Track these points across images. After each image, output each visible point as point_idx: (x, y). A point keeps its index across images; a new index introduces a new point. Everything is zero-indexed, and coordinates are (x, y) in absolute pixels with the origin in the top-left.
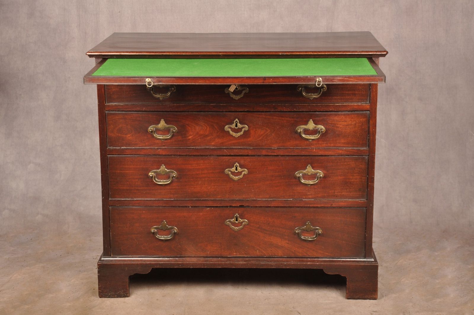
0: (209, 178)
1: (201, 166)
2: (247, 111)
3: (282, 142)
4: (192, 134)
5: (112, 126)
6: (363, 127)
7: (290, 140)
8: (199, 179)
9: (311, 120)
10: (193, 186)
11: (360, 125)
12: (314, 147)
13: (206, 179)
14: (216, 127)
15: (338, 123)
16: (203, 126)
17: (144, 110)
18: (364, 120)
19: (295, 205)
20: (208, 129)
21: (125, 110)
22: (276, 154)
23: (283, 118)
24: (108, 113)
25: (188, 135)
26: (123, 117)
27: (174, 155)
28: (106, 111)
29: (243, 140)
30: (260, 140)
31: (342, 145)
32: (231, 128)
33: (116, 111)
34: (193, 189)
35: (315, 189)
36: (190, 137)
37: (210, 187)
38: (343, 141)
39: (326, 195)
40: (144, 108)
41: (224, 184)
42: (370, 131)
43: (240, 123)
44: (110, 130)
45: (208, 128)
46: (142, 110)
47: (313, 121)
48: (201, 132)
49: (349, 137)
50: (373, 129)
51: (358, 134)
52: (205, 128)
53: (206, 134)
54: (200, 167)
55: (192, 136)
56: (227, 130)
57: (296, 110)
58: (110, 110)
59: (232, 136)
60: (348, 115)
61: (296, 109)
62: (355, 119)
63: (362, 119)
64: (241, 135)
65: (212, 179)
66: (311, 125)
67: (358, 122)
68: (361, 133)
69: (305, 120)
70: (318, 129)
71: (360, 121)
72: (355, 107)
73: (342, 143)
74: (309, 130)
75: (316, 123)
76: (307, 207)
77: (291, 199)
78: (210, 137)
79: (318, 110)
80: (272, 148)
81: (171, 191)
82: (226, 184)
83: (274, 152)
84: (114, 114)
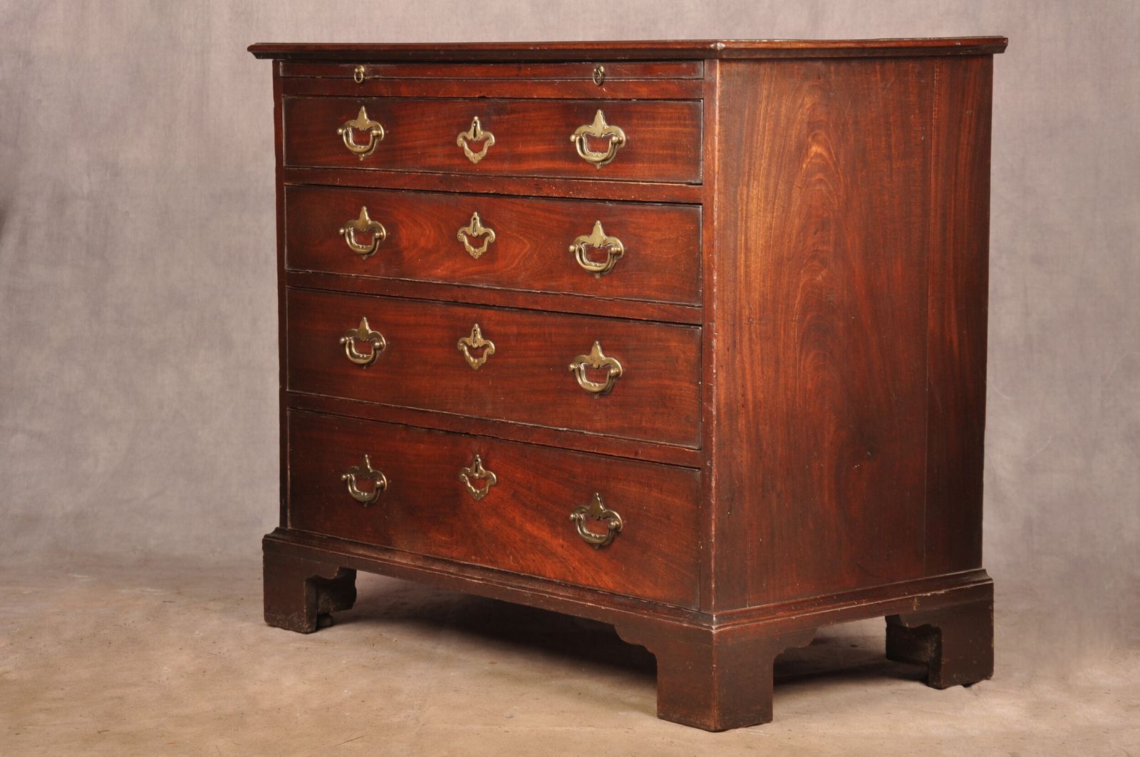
2: (494, 193)
4: (408, 243)
6: (691, 248)
7: (564, 272)
9: (599, 222)
11: (686, 242)
14: (443, 230)
15: (647, 234)
16: (425, 226)
17: (337, 183)
18: (692, 228)
19: (572, 445)
20: (432, 235)
21: (311, 183)
22: (540, 308)
23: (552, 216)
25: (401, 246)
27: (380, 295)
29: (486, 267)
30: (515, 269)
31: (653, 293)
32: (466, 234)
34: (408, 383)
35: (606, 406)
36: (405, 251)
37: (434, 381)
38: (654, 282)
39: (626, 425)
40: (338, 179)
41: (457, 377)
43: (481, 222)
45: (432, 231)
46: (335, 183)
47: (602, 224)
48: (423, 241)
49: (666, 271)
51: (683, 266)
52: (428, 232)
53: (430, 247)
55: (407, 249)
56: (462, 240)
57: (574, 196)
59: (469, 254)
60: (664, 212)
61: (574, 193)
62: (676, 225)
63: (689, 226)
64: (483, 255)
66: (598, 236)
67: (681, 233)
68: (688, 264)
69: (587, 222)
70: (612, 247)
71: (686, 230)
72: (675, 193)
73: (654, 286)
74: (596, 248)
75: (607, 231)
76: (594, 453)
77: (565, 429)
78: (435, 255)
79: (610, 197)
80: (533, 291)
81: (376, 383)
82: (460, 377)
83: (537, 303)
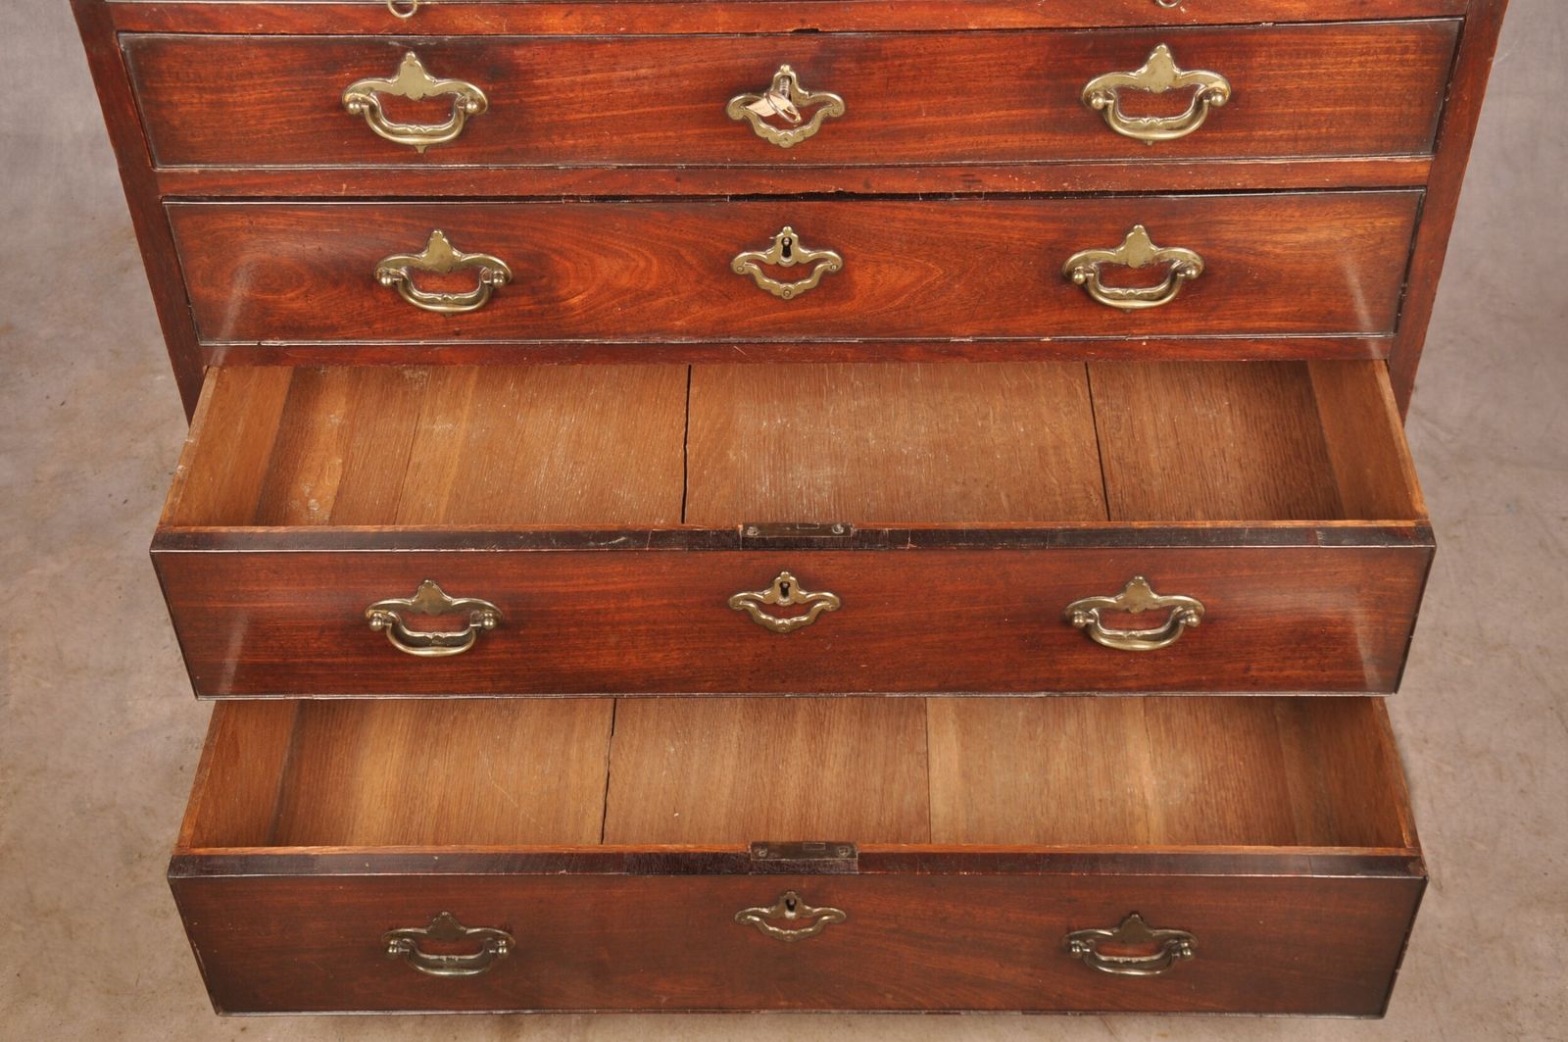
0: (655, 623)
1: (615, 583)
2: (838, 193)
3: (998, 314)
4: (581, 288)
5: (204, 258)
6: (1382, 252)
7: (1036, 307)
8: (608, 628)
9: (1141, 226)
10: (580, 653)
11: (1371, 245)
12: (1145, 335)
13: (642, 628)
14: (689, 258)
15: (1268, 238)
16: (631, 255)
17: (343, 194)
18: (1394, 222)
20: (655, 268)
21: (253, 194)
23: (1008, 223)
24: (172, 207)
25: (563, 292)
26: (251, 222)
28: (168, 198)
29: (817, 310)
30: (898, 309)
31: (1273, 324)
32: (760, 262)
33: (210, 199)
34: (582, 661)
36: (575, 300)
37: (660, 655)
38: (1278, 308)
40: (344, 186)
41: (730, 644)
42: (1413, 267)
43: (805, 242)
44: (199, 273)
45: (655, 261)
46: (335, 193)
47: (1147, 229)
48: (624, 281)
49: (1309, 294)
50: (1431, 258)
52: (642, 264)
53: (648, 287)
54: (611, 587)
55: (581, 297)
56: (746, 272)
57: (1070, 189)
58: (182, 191)
59: (768, 293)
61: (1074, 184)
62: (1349, 221)
63: (1383, 220)
64: (807, 292)
65: (668, 627)
66: (1138, 248)
67: (1360, 232)
68: (1370, 277)
69: (1110, 226)
70: (1172, 262)
71: (1374, 227)
72: (1357, 172)
73: (1276, 314)
74: (1127, 266)
75: (1160, 238)
78: (666, 299)
79: (1177, 187)
80: (953, 340)
81: (481, 668)
82: (738, 645)
84: (204, 210)
